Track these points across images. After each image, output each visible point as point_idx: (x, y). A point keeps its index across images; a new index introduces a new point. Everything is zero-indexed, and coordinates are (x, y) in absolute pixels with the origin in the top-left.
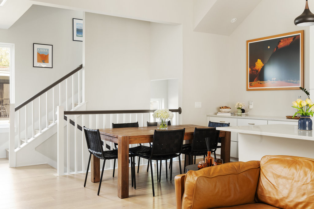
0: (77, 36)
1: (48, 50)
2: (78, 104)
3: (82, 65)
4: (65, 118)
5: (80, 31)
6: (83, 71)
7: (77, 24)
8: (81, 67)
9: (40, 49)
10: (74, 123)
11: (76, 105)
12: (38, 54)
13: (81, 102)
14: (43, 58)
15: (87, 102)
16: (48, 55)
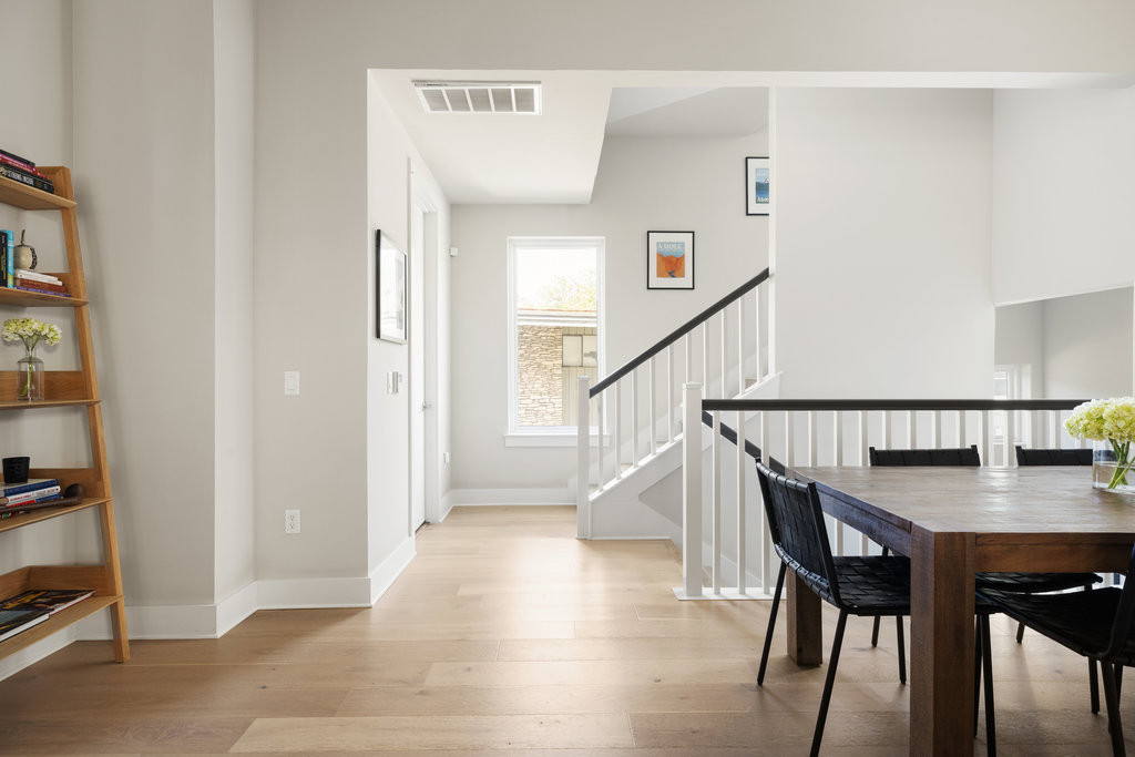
0: (757, 202)
1: (683, 244)
2: (756, 381)
3: (768, 269)
4: (708, 420)
5: (762, 189)
6: (769, 284)
7: (757, 170)
8: (765, 275)
9: (662, 244)
10: (735, 435)
11: (749, 382)
12: (660, 256)
13: (765, 373)
14: (671, 265)
15: (781, 372)
16: (684, 256)
